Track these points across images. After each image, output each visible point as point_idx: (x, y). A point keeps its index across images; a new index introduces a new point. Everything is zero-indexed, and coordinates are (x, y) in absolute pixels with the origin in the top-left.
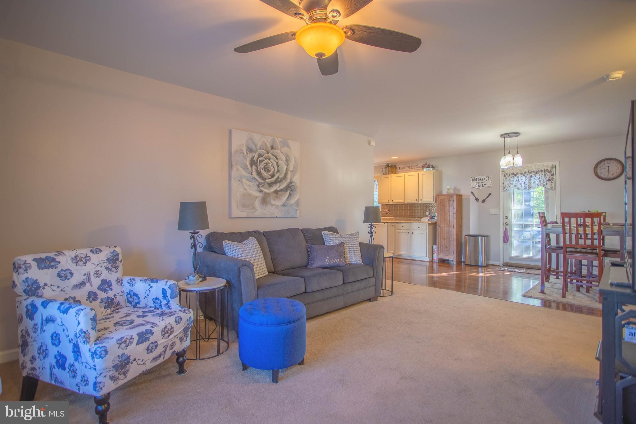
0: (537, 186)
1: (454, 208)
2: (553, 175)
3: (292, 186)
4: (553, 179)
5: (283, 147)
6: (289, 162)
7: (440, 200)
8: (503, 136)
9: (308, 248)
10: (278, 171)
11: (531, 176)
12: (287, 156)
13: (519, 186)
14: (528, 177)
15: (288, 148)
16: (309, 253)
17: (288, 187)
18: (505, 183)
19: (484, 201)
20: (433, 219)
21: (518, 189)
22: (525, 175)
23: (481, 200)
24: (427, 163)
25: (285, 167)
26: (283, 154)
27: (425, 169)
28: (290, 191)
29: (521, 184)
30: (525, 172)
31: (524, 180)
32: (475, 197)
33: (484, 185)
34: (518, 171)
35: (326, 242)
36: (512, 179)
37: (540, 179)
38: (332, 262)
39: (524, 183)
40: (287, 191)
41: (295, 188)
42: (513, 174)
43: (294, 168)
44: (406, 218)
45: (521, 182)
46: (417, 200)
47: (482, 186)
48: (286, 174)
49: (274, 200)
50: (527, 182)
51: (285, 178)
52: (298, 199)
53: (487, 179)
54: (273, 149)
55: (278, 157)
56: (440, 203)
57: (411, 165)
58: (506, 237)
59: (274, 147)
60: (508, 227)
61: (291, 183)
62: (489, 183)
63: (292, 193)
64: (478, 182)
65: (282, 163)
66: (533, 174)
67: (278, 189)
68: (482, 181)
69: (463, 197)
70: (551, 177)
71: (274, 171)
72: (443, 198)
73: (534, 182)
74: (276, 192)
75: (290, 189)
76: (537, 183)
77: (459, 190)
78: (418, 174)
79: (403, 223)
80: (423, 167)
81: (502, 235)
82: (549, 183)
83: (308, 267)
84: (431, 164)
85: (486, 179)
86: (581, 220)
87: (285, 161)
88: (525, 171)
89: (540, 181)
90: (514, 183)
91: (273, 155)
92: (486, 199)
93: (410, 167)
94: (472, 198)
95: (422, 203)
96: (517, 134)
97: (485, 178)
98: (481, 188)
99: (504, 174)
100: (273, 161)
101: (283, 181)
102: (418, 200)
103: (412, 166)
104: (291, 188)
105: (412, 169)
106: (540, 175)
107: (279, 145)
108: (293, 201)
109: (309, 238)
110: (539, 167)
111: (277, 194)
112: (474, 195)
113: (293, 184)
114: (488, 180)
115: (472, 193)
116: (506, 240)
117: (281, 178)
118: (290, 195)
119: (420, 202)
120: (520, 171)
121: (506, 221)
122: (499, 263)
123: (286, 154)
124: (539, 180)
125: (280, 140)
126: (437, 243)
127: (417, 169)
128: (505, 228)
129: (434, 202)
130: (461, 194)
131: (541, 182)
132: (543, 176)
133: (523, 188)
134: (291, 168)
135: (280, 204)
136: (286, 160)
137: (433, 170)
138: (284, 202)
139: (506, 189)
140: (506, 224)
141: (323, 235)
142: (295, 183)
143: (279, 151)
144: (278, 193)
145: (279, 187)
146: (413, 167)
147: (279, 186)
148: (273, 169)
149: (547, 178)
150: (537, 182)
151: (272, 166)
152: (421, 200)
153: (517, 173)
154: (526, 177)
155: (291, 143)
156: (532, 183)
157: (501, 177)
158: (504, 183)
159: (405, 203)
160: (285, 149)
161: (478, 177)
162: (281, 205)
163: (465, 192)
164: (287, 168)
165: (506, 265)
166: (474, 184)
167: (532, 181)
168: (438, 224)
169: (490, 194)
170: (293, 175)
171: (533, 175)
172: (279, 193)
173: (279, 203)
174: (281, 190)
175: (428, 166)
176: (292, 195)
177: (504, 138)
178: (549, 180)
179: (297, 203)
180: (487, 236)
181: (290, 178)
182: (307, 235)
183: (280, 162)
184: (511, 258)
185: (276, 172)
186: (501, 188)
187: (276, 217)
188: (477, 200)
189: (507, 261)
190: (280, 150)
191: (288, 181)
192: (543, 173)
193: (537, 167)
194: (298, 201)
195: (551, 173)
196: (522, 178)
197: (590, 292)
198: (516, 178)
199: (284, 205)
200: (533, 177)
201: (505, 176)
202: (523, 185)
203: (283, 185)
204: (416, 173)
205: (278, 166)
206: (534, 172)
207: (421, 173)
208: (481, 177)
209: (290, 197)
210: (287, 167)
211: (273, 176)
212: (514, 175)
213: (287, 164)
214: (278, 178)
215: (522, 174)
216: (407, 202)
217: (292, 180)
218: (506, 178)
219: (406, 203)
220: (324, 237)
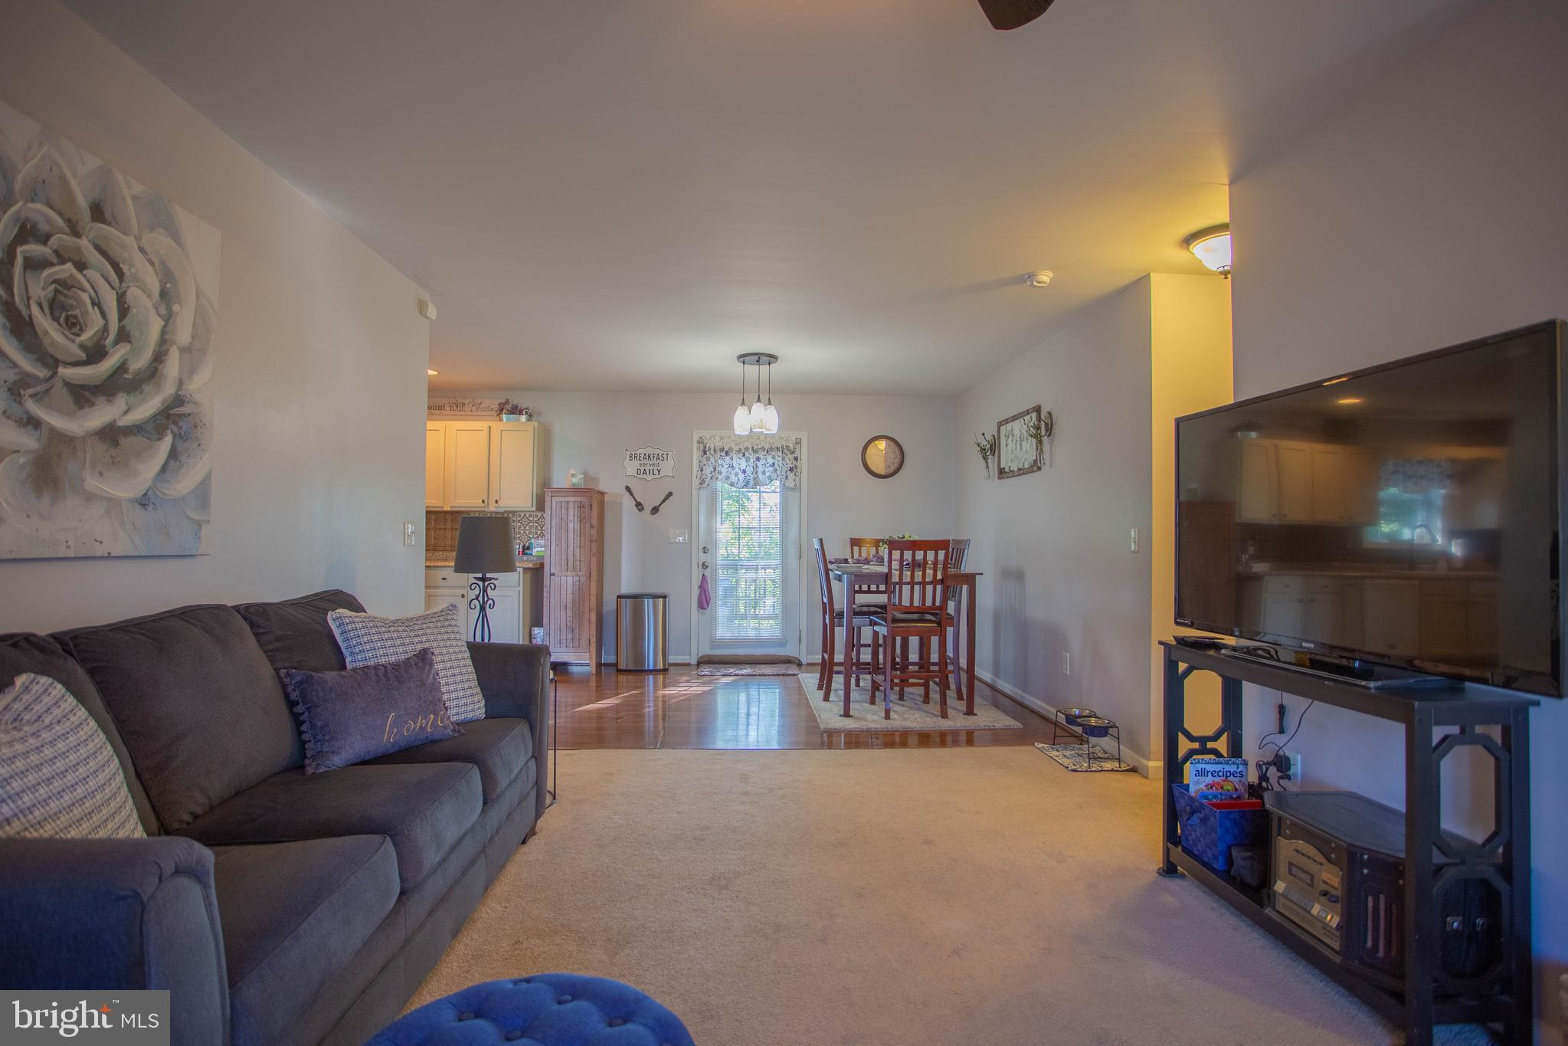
0: (768, 482)
1: (592, 526)
2: (796, 459)
3: (184, 415)
4: (796, 467)
5: (152, 229)
6: (176, 308)
7: (554, 504)
8: (743, 358)
9: (290, 689)
10: (123, 336)
11: (758, 459)
12: (167, 277)
13: (734, 479)
14: (752, 460)
15: (172, 242)
16: (299, 709)
17: (169, 416)
18: (704, 469)
19: (655, 510)
20: (526, 554)
21: (732, 485)
22: (747, 454)
23: (648, 508)
24: (510, 401)
25: (155, 326)
26: (151, 262)
27: (504, 417)
28: (175, 436)
29: (736, 474)
30: (747, 449)
31: (743, 467)
32: (636, 501)
33: (656, 472)
34: (733, 446)
35: (352, 654)
36: (720, 462)
37: (776, 466)
38: (408, 730)
39: (744, 472)
40: (160, 435)
41: (196, 427)
42: (722, 450)
43: (193, 338)
44: (441, 553)
45: (737, 470)
46: (483, 501)
47: (651, 474)
48: (159, 357)
49: (101, 474)
50: (750, 470)
51: (153, 373)
52: (208, 476)
53: (665, 456)
54: (104, 221)
55: (125, 268)
56: (554, 512)
57: (460, 400)
58: (706, 595)
59: (108, 215)
60: (707, 572)
61: (178, 400)
62: (667, 467)
63: (180, 445)
64: (642, 462)
65: (143, 302)
66: (761, 455)
67: (121, 423)
68: (651, 462)
69: (607, 498)
70: (794, 462)
71: (105, 329)
72: (562, 499)
73: (764, 473)
74: (110, 434)
75: (174, 427)
76: (768, 474)
77: (595, 480)
78: (490, 427)
79: (445, 567)
80: (501, 410)
81: (695, 592)
82: (791, 475)
83: (310, 770)
84: (522, 405)
85: (661, 458)
86: (908, 555)
87: (156, 293)
88: (745, 446)
89: (775, 471)
90: (724, 471)
91: (98, 248)
92: (660, 505)
93: (457, 407)
94: (628, 503)
95: (498, 510)
96: (772, 358)
97: (660, 455)
98: (648, 477)
99: (702, 448)
100: (97, 279)
101: (147, 388)
102: (486, 503)
103: (464, 404)
104: (181, 424)
105: (463, 413)
106: (774, 458)
107: (131, 212)
108: (185, 484)
109: (278, 645)
110: (773, 440)
111: (116, 443)
112: (631, 494)
113: (186, 409)
114: (666, 458)
115: (628, 489)
116: (704, 602)
117: (138, 373)
118: (174, 454)
119: (492, 508)
120: (736, 444)
121: (702, 557)
122: (688, 657)
123: (163, 263)
124: (771, 469)
125: (138, 188)
126: (545, 620)
127: (480, 413)
128: (703, 575)
129: (534, 509)
130: (602, 488)
131: (778, 472)
132: (780, 459)
133: (741, 484)
134: (183, 334)
135: (131, 495)
136: (164, 294)
137: (528, 420)
138: (149, 483)
139: (707, 483)
140: (705, 566)
141: (333, 626)
142: (195, 403)
143: (130, 241)
144: (122, 440)
145: (126, 412)
146: (466, 408)
147: (124, 407)
148: (100, 322)
149: (789, 466)
150: (769, 470)
151: (97, 303)
152: (497, 502)
153: (731, 449)
154: (748, 460)
155: (184, 219)
156: (760, 474)
157: (696, 455)
158: (702, 470)
159: (445, 509)
160: (157, 241)
161: (642, 451)
162: (130, 500)
163: (610, 484)
164: (163, 332)
165: (705, 661)
166: (632, 467)
167: (760, 470)
168: (546, 569)
169: (670, 494)
170: (190, 370)
171: (762, 457)
172: (126, 442)
173: (124, 488)
174: (136, 429)
175: (516, 411)
176: (183, 458)
177: (744, 363)
178: (791, 470)
179: (202, 495)
180: (665, 597)
181: (177, 381)
182: (267, 633)
183: (133, 293)
184: (715, 643)
185: (111, 337)
186: (696, 482)
187: (109, 557)
188: (639, 506)
189: (706, 650)
190: (138, 239)
191: (169, 389)
192: (780, 454)
193: (768, 438)
194: (204, 485)
195: (794, 455)
196: (739, 461)
197: (905, 698)
198: (727, 459)
199: (144, 502)
200: (762, 462)
201: (705, 452)
202: (741, 476)
203: (147, 407)
204: (483, 425)
205: (124, 310)
206: (763, 449)
207: (496, 426)
208: (649, 451)
209: (172, 463)
210: (165, 326)
211: (95, 353)
212: (723, 454)
213: (163, 311)
214: (122, 368)
215: (739, 451)
216: (451, 507)
217: (184, 387)
218: (708, 459)
219: (449, 509)
220: (337, 632)
